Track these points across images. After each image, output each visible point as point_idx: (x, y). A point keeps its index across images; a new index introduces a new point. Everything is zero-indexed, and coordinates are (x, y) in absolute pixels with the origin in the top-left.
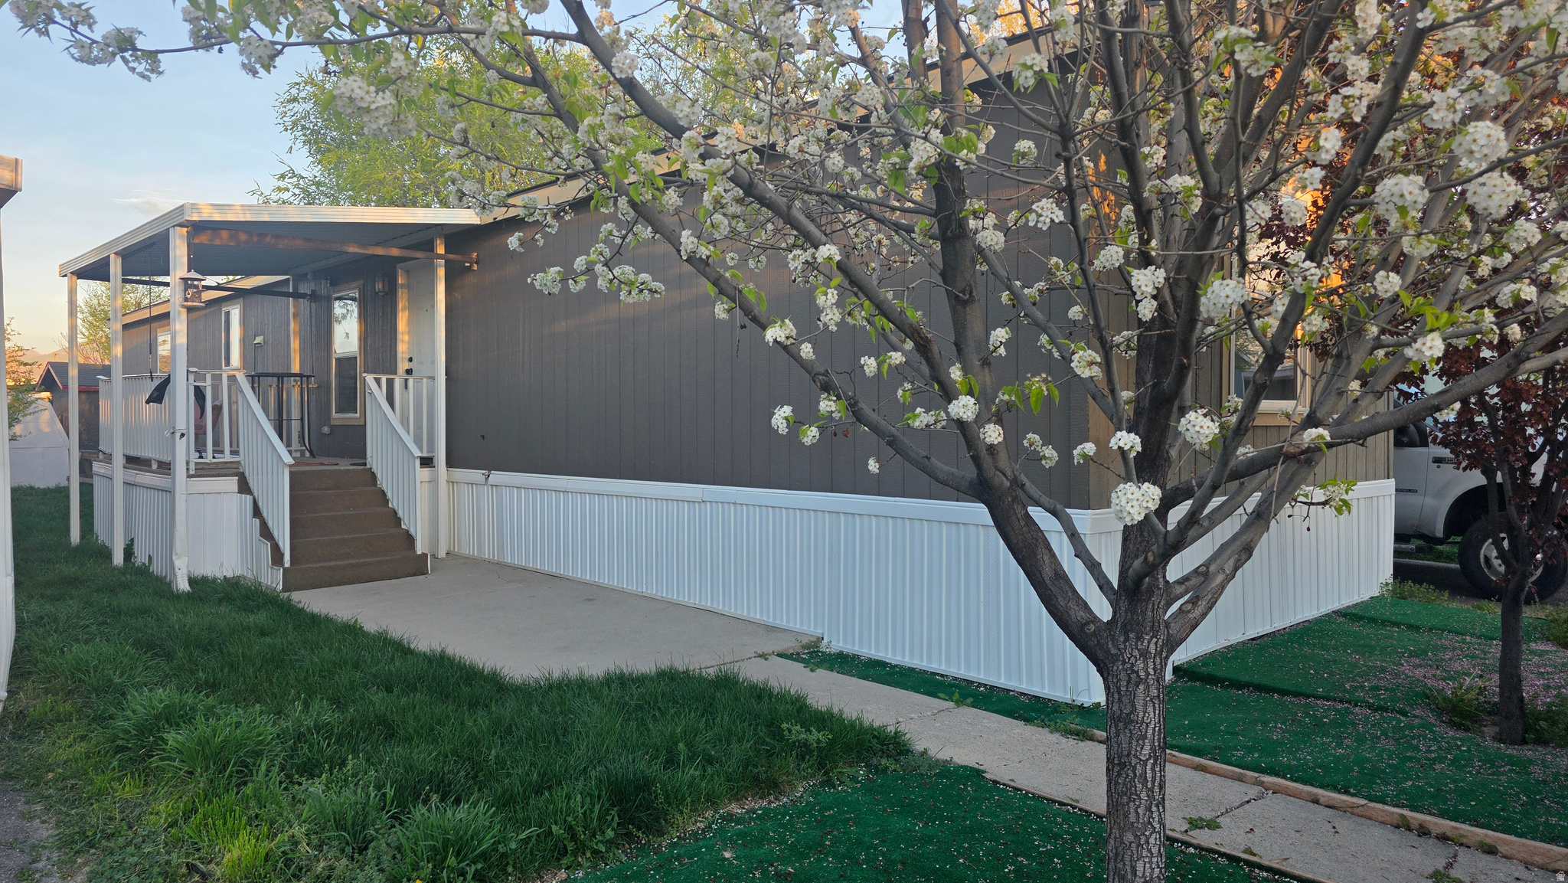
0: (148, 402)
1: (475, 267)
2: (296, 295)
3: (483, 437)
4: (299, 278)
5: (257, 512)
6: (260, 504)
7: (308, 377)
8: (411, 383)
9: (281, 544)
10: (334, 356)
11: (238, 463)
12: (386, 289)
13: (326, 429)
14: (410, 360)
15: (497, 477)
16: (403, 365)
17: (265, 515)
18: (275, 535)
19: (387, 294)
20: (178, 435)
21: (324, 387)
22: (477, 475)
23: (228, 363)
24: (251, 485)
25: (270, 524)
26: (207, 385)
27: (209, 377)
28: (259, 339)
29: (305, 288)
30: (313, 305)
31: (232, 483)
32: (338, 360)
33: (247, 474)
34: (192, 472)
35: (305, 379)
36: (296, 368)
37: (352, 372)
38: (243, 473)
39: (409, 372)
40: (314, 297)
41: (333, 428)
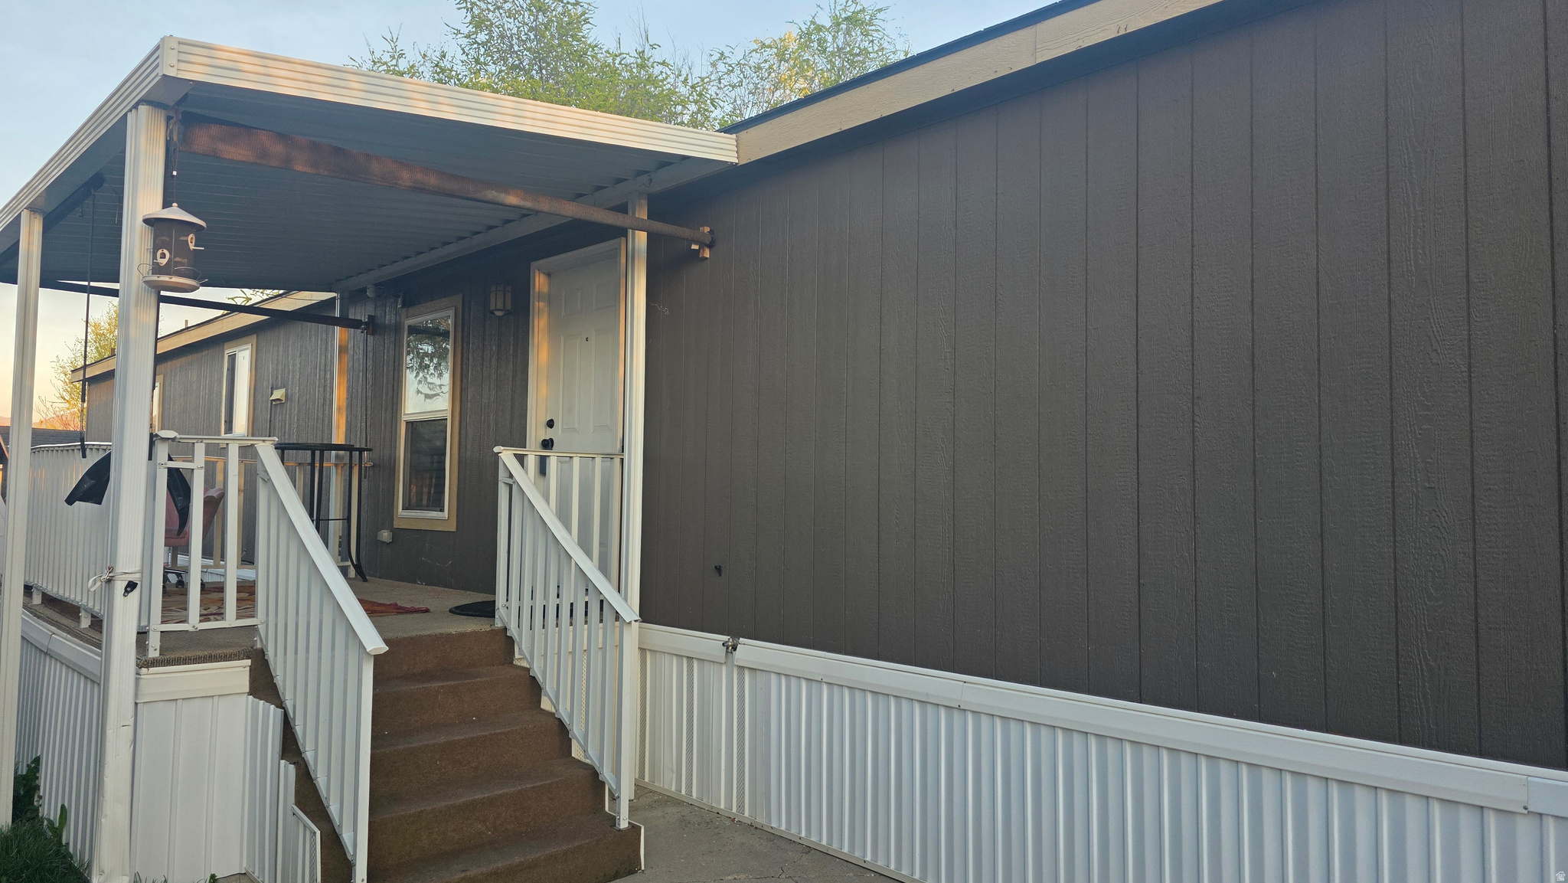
0: (70, 501)
1: (707, 254)
2: (345, 322)
3: (718, 569)
4: (354, 296)
5: (290, 746)
6: (298, 730)
7: (361, 451)
8: (553, 464)
9: (346, 837)
10: (405, 418)
11: (253, 628)
12: (509, 306)
13: (385, 535)
14: (550, 424)
15: (751, 650)
16: (535, 432)
17: (309, 755)
18: (333, 809)
19: (508, 313)
20: (120, 586)
21: (385, 469)
22: (711, 643)
23: (229, 428)
24: (279, 680)
25: (321, 781)
26: (196, 467)
27: (200, 449)
28: (278, 394)
29: (359, 313)
30: (370, 338)
31: (238, 673)
32: (411, 425)
33: (270, 654)
34: (153, 653)
35: (356, 454)
36: (338, 437)
37: (438, 443)
38: (262, 653)
39: (547, 444)
40: (372, 326)
41: (397, 533)
